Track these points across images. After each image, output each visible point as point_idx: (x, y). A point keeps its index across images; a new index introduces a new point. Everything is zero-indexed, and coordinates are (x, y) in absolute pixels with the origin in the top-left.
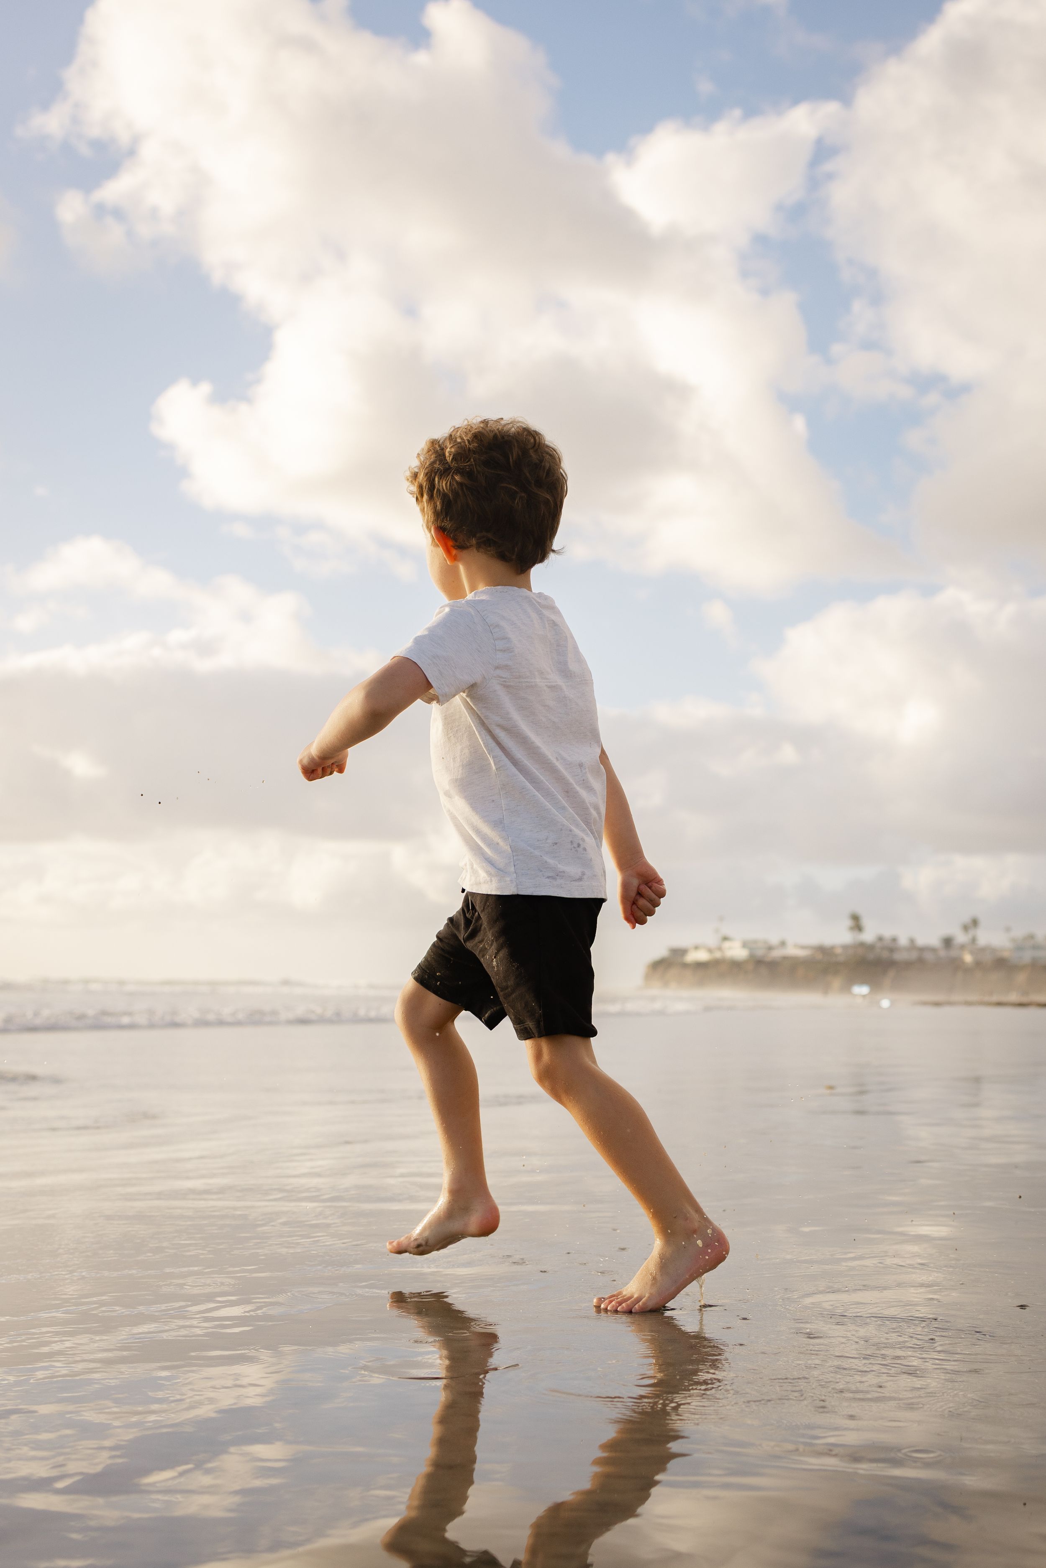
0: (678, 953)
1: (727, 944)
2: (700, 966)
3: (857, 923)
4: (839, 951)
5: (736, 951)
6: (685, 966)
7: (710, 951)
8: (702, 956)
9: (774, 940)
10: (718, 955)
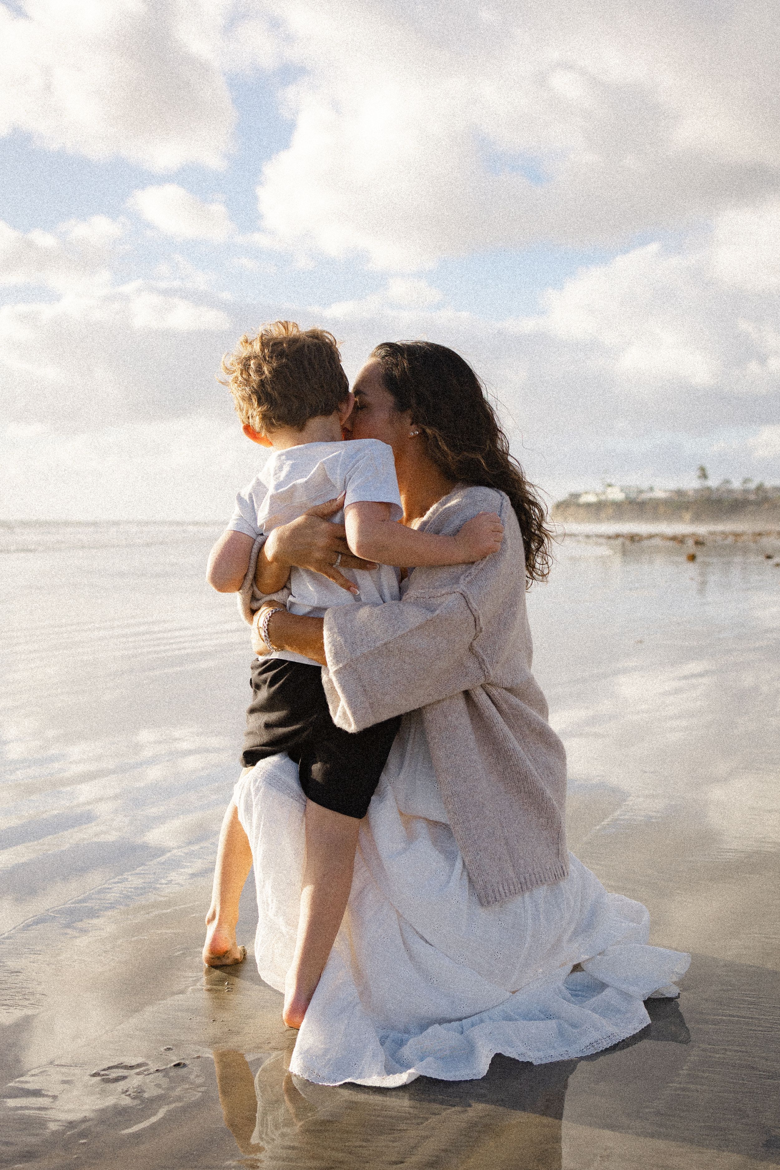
0: (576, 496)
1: (609, 490)
2: (588, 505)
3: (704, 474)
4: (691, 493)
5: (616, 495)
6: (579, 505)
7: (597, 495)
8: (591, 498)
9: (645, 486)
10: (603, 497)
